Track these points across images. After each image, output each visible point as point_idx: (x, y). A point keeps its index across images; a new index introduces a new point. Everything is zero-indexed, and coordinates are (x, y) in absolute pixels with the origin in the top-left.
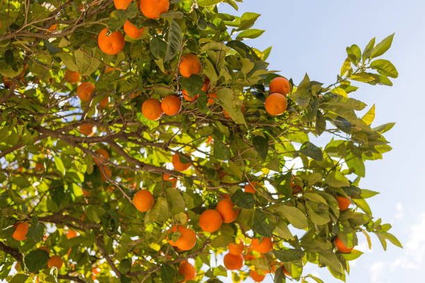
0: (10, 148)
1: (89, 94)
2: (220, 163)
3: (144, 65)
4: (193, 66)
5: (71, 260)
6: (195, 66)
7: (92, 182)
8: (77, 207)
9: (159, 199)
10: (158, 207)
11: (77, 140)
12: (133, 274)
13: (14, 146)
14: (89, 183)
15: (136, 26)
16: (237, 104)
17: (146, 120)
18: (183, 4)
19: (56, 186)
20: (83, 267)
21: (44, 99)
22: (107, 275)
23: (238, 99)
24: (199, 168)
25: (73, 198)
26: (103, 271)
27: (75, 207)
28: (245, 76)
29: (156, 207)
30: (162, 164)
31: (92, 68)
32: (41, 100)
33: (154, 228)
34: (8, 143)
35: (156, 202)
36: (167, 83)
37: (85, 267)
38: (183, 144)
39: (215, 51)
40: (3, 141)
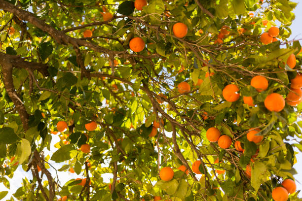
0: (120, 77)
1: (185, 91)
2: (217, 187)
3: (230, 110)
4: (257, 138)
5: (91, 151)
6: (259, 139)
7: (143, 132)
8: (120, 132)
9: (175, 180)
10: (170, 184)
11: (159, 109)
12: (120, 195)
13: (123, 78)
14: (141, 131)
15: (253, 101)
16: (263, 179)
17: (205, 136)
18: (290, 117)
19: (121, 112)
20: (94, 161)
21: (158, 69)
22: (100, 175)
23: (266, 177)
24: (207, 183)
25: (123, 125)
26: (100, 171)
27: (119, 130)
28: (280, 169)
29: (169, 182)
30: (188, 159)
31: (207, 93)
32: (156, 69)
33: (159, 192)
34: (121, 74)
35: (172, 180)
36: (233, 130)
37: (95, 162)
38: (210, 162)
39: (278, 143)
40: (121, 72)
